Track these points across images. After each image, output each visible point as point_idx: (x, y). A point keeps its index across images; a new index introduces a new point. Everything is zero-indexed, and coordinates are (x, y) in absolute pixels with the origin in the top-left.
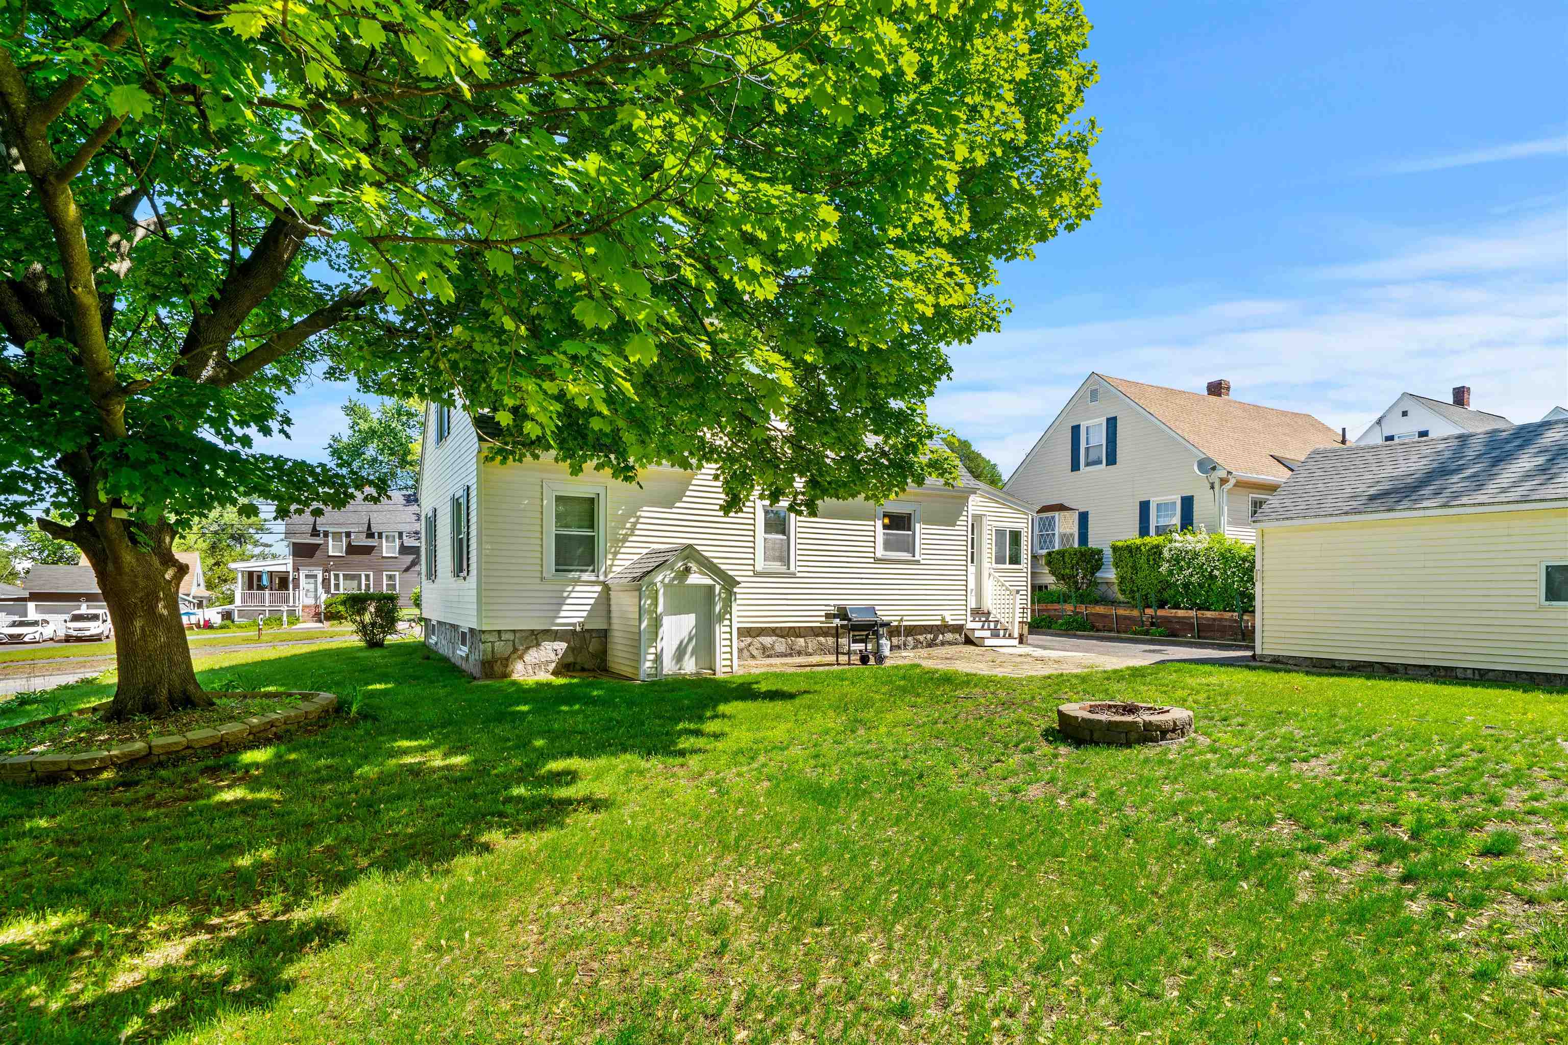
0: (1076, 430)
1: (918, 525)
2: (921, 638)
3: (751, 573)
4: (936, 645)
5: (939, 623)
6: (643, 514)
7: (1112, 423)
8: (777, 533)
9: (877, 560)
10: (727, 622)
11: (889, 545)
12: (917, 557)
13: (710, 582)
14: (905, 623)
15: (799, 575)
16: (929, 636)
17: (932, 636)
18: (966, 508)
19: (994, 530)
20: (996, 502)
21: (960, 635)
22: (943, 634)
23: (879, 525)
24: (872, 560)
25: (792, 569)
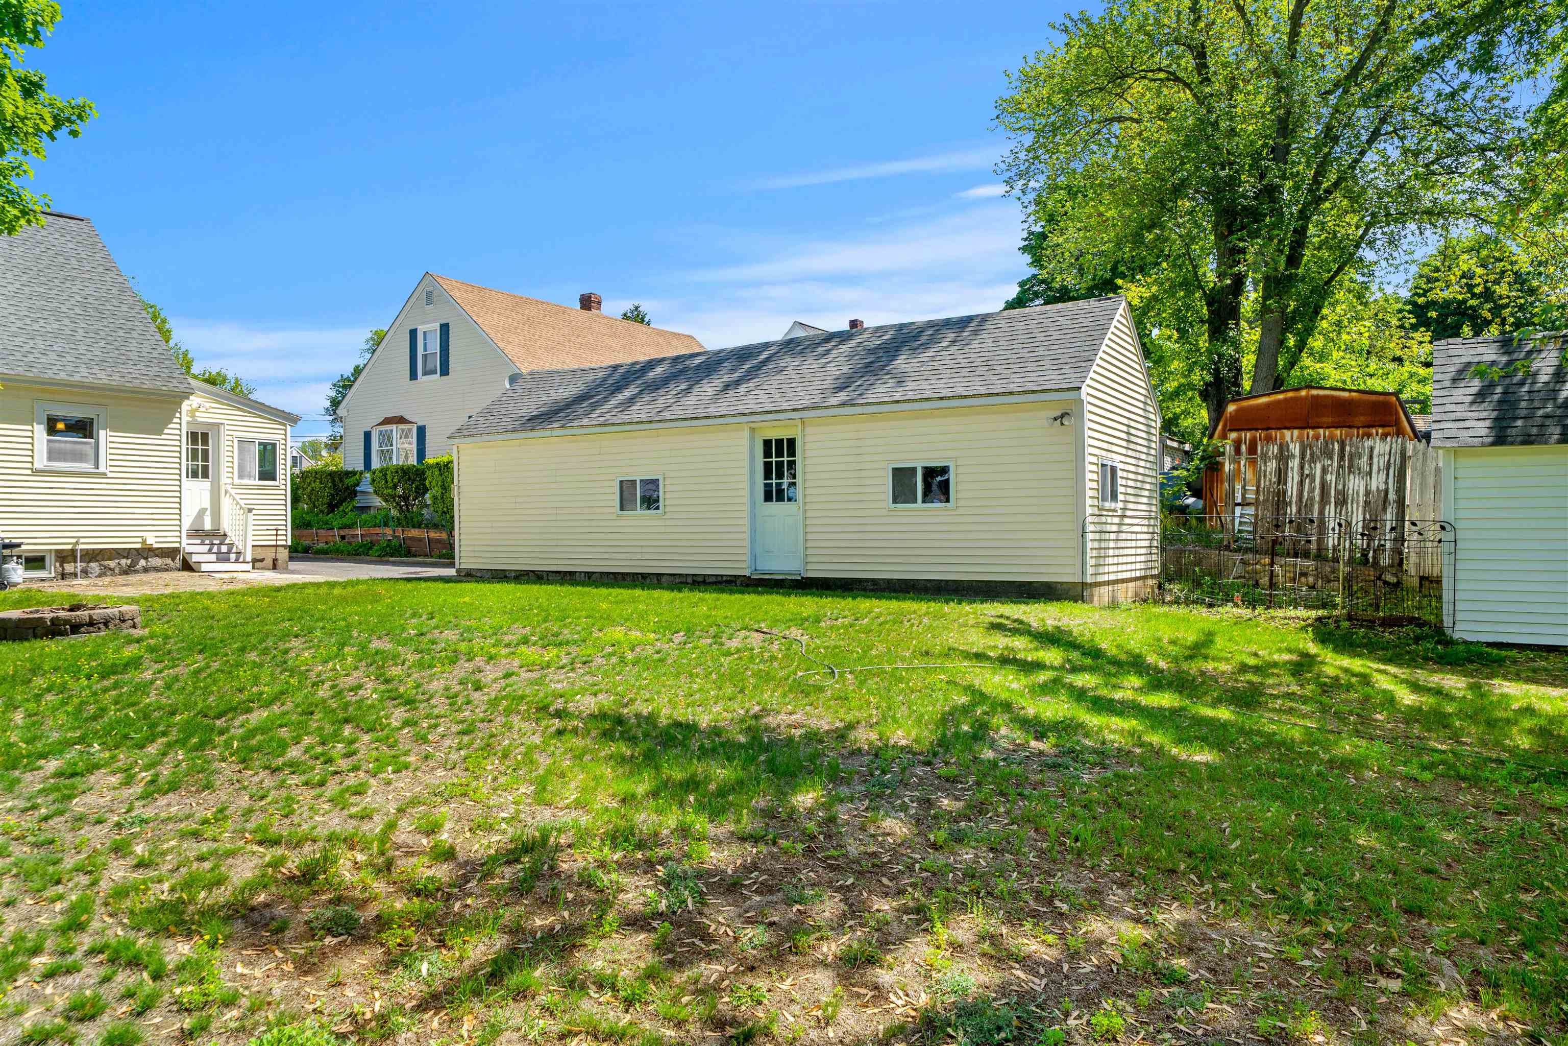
0: (413, 333)
1: (102, 433)
2: (112, 564)
4: (136, 572)
5: (139, 546)
7: (445, 329)
9: (36, 472)
11: (55, 454)
12: (102, 469)
14: (83, 547)
16: (124, 562)
17: (129, 562)
18: (178, 415)
19: (236, 441)
20: (239, 409)
21: (173, 560)
22: (146, 558)
23: (40, 430)
24: (29, 472)
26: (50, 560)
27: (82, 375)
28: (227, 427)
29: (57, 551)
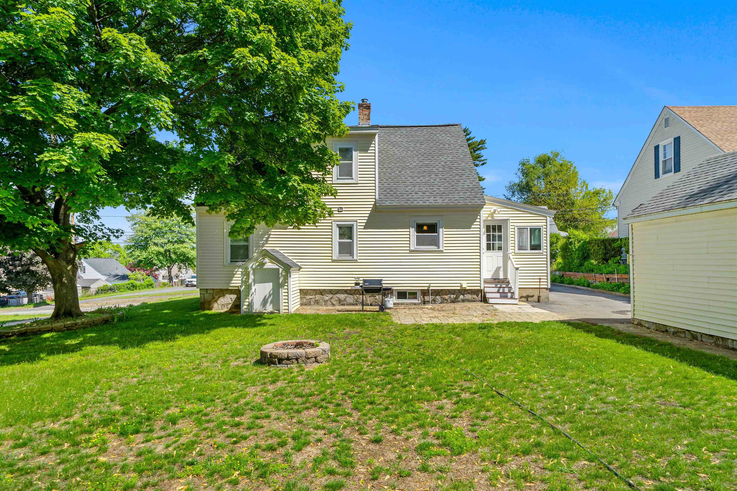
0: (657, 148)
1: (441, 230)
2: (447, 297)
3: (331, 261)
4: (458, 301)
5: (459, 288)
6: (272, 233)
7: (677, 141)
8: (348, 239)
9: (411, 251)
10: (286, 287)
11: (419, 242)
12: (441, 249)
13: (277, 267)
14: (431, 288)
15: (359, 261)
16: (452, 296)
17: (455, 296)
18: (479, 217)
19: (516, 228)
20: (518, 210)
21: (477, 296)
22: (463, 295)
23: (413, 231)
24: (408, 251)
25: (355, 258)
26: (419, 294)
27: (431, 201)
28: (511, 221)
29: (421, 290)
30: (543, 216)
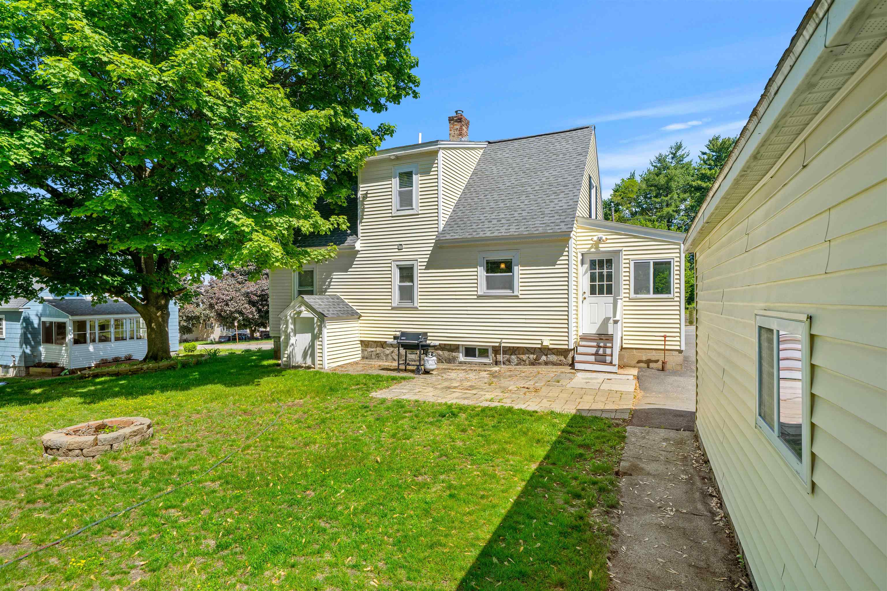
1: (516, 268)
2: (524, 357)
3: (390, 308)
4: (540, 364)
5: (539, 346)
6: (334, 277)
8: (409, 282)
9: (479, 297)
10: (320, 339)
11: (490, 285)
12: (516, 293)
13: (312, 316)
14: (503, 345)
15: (420, 308)
16: (532, 356)
17: (535, 356)
18: (567, 249)
19: (632, 264)
21: (565, 357)
22: (546, 355)
23: (481, 270)
24: (475, 297)
25: (416, 305)
26: (490, 351)
27: (503, 232)
28: (624, 253)
29: (493, 346)
30: (675, 244)
